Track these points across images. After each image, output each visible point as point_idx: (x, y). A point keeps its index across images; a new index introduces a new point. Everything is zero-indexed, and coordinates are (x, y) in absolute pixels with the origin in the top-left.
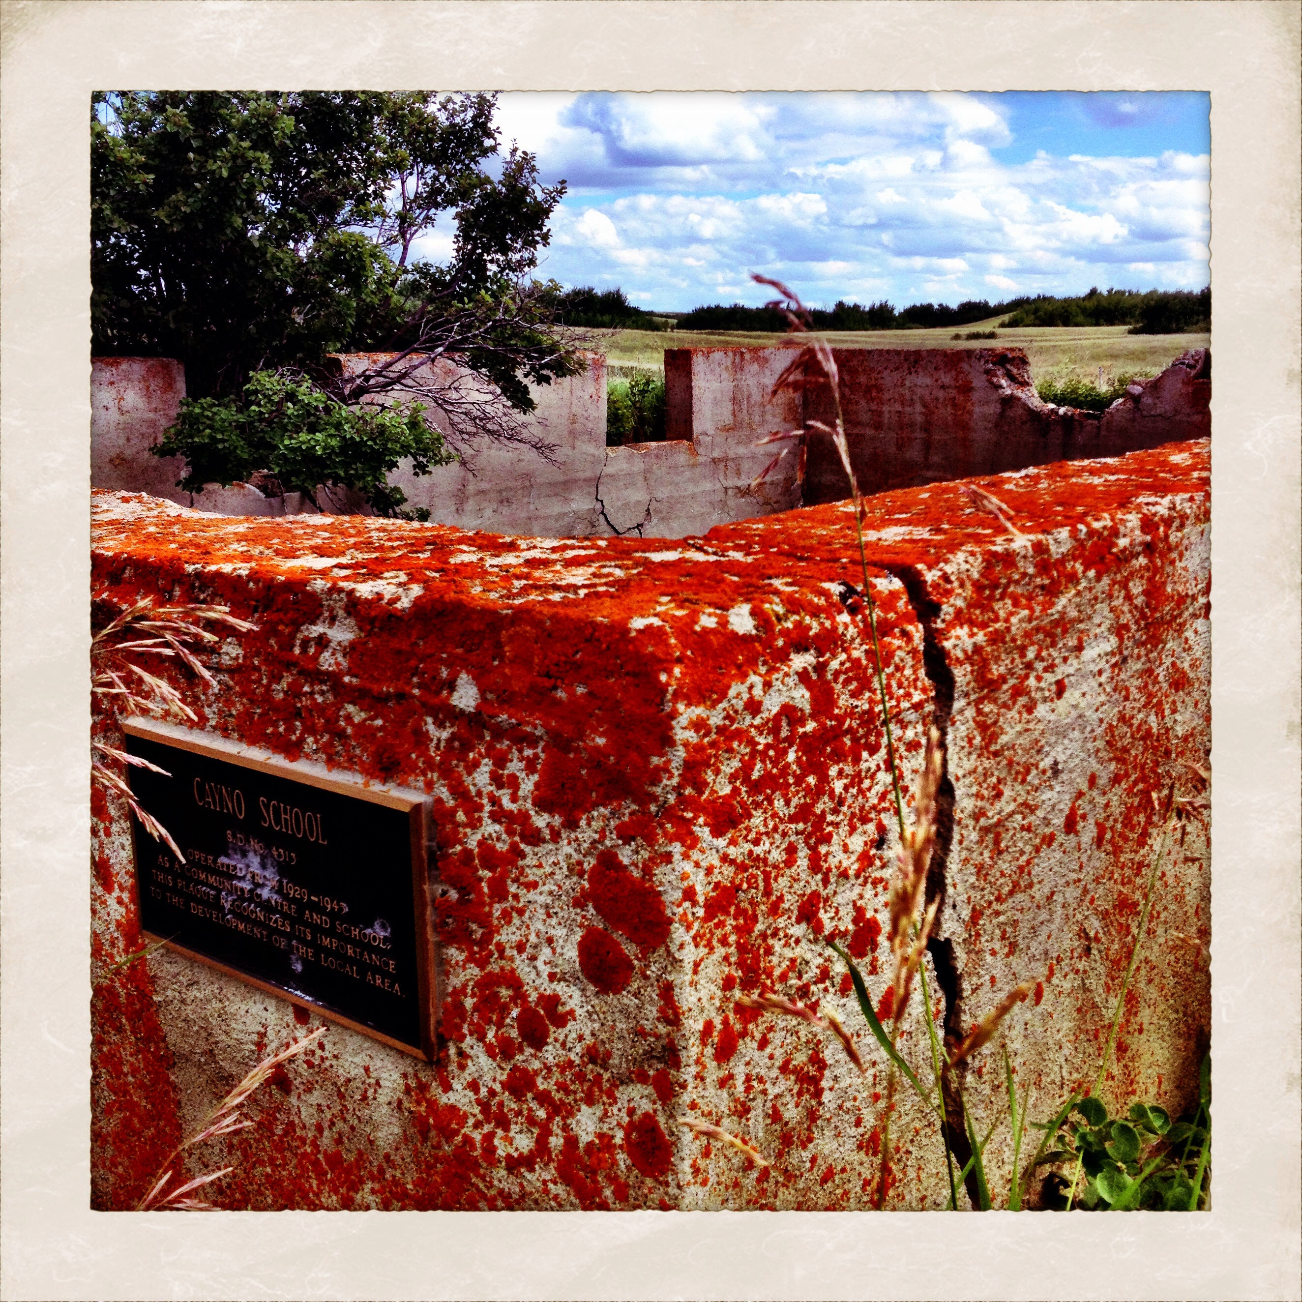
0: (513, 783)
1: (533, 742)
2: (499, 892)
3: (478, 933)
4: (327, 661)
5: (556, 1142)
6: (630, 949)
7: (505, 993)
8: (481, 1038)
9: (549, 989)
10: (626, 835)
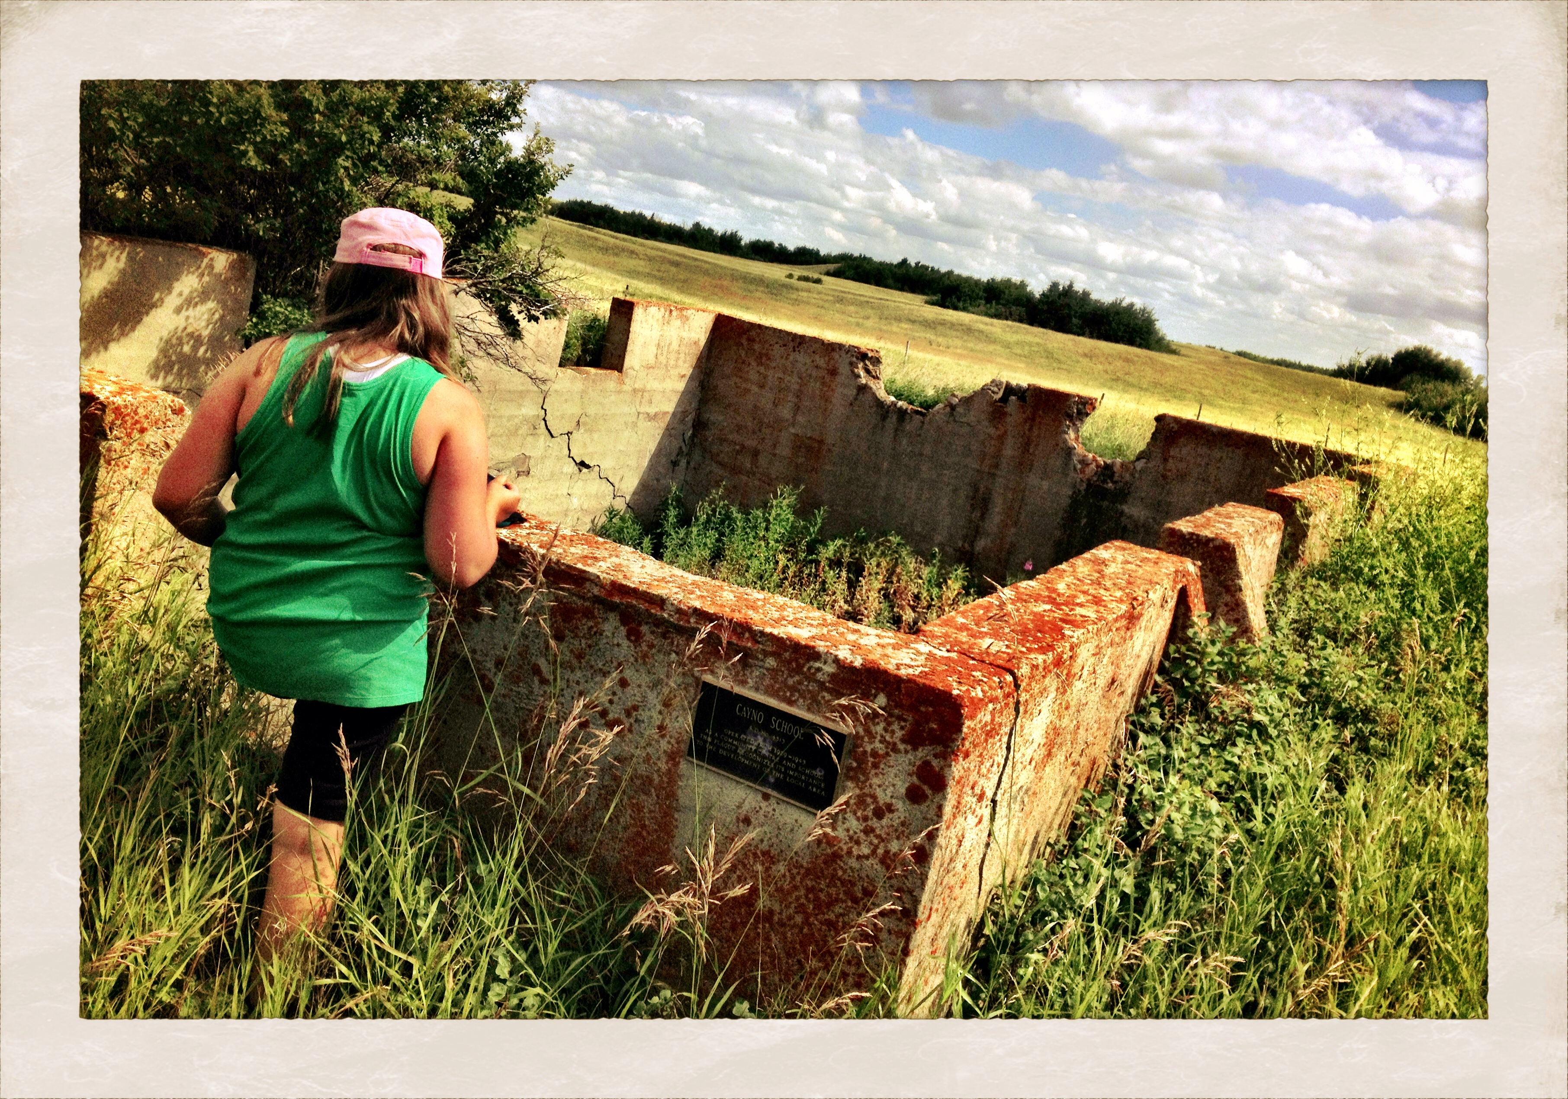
0: (893, 732)
1: (905, 720)
2: (875, 766)
3: (862, 778)
4: (819, 676)
5: (880, 851)
6: (929, 792)
7: (869, 800)
8: (855, 813)
9: (888, 800)
10: (936, 756)
